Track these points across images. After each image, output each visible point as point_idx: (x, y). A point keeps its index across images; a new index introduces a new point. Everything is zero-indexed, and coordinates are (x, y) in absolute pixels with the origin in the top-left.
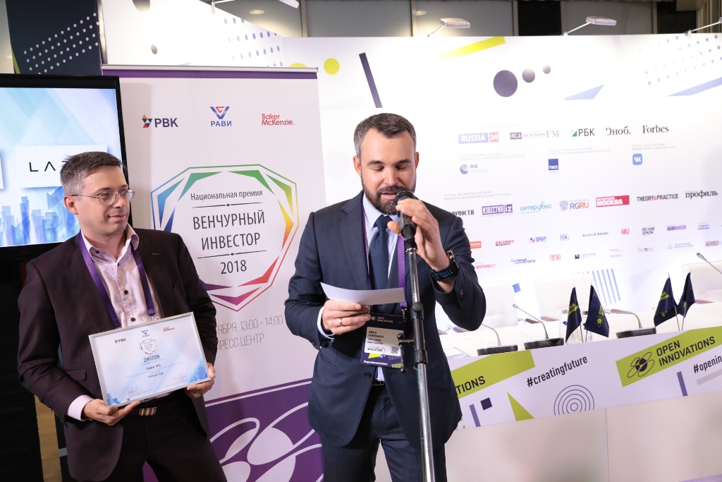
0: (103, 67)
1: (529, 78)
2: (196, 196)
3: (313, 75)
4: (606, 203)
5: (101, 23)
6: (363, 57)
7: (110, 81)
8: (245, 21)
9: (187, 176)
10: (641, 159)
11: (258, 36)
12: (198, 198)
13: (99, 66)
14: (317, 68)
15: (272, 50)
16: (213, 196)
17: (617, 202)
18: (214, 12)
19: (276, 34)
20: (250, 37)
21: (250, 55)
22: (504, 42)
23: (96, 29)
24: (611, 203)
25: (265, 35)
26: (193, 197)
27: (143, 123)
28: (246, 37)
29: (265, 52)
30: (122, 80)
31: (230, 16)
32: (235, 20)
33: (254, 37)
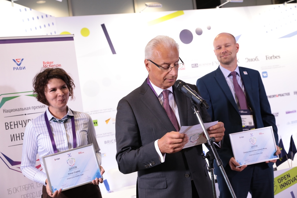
1: (199, 33)
2: (6, 111)
3: (71, 39)
6: (103, 26)
8: (32, 10)
10: (267, 74)
11: (40, 17)
12: (7, 111)
14: (74, 35)
15: (49, 25)
16: (16, 110)
18: (13, 6)
19: (51, 16)
20: (36, 18)
21: (36, 28)
22: (183, 13)
25: (44, 16)
26: (4, 111)
28: (33, 18)
29: (45, 26)
31: (22, 7)
32: (26, 10)
33: (38, 18)
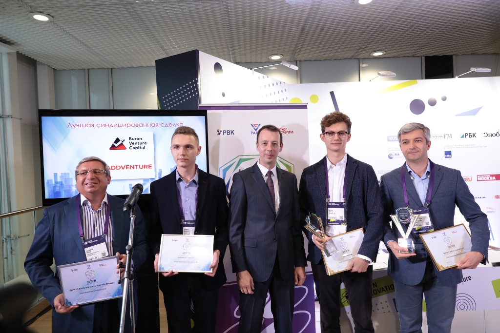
0: (200, 105)
1: (432, 103)
3: (305, 107)
4: (484, 179)
5: (199, 83)
6: (332, 93)
7: (202, 112)
8: (269, 77)
9: (237, 160)
11: (275, 84)
13: (197, 105)
14: (307, 103)
15: (282, 91)
17: (491, 178)
18: (253, 74)
19: (284, 83)
20: (271, 85)
21: (271, 94)
22: (417, 83)
23: (197, 86)
24: (488, 178)
25: (279, 84)
27: (218, 133)
28: (269, 85)
29: (278, 92)
30: (208, 112)
31: (261, 75)
32: (263, 77)
33: (273, 85)
